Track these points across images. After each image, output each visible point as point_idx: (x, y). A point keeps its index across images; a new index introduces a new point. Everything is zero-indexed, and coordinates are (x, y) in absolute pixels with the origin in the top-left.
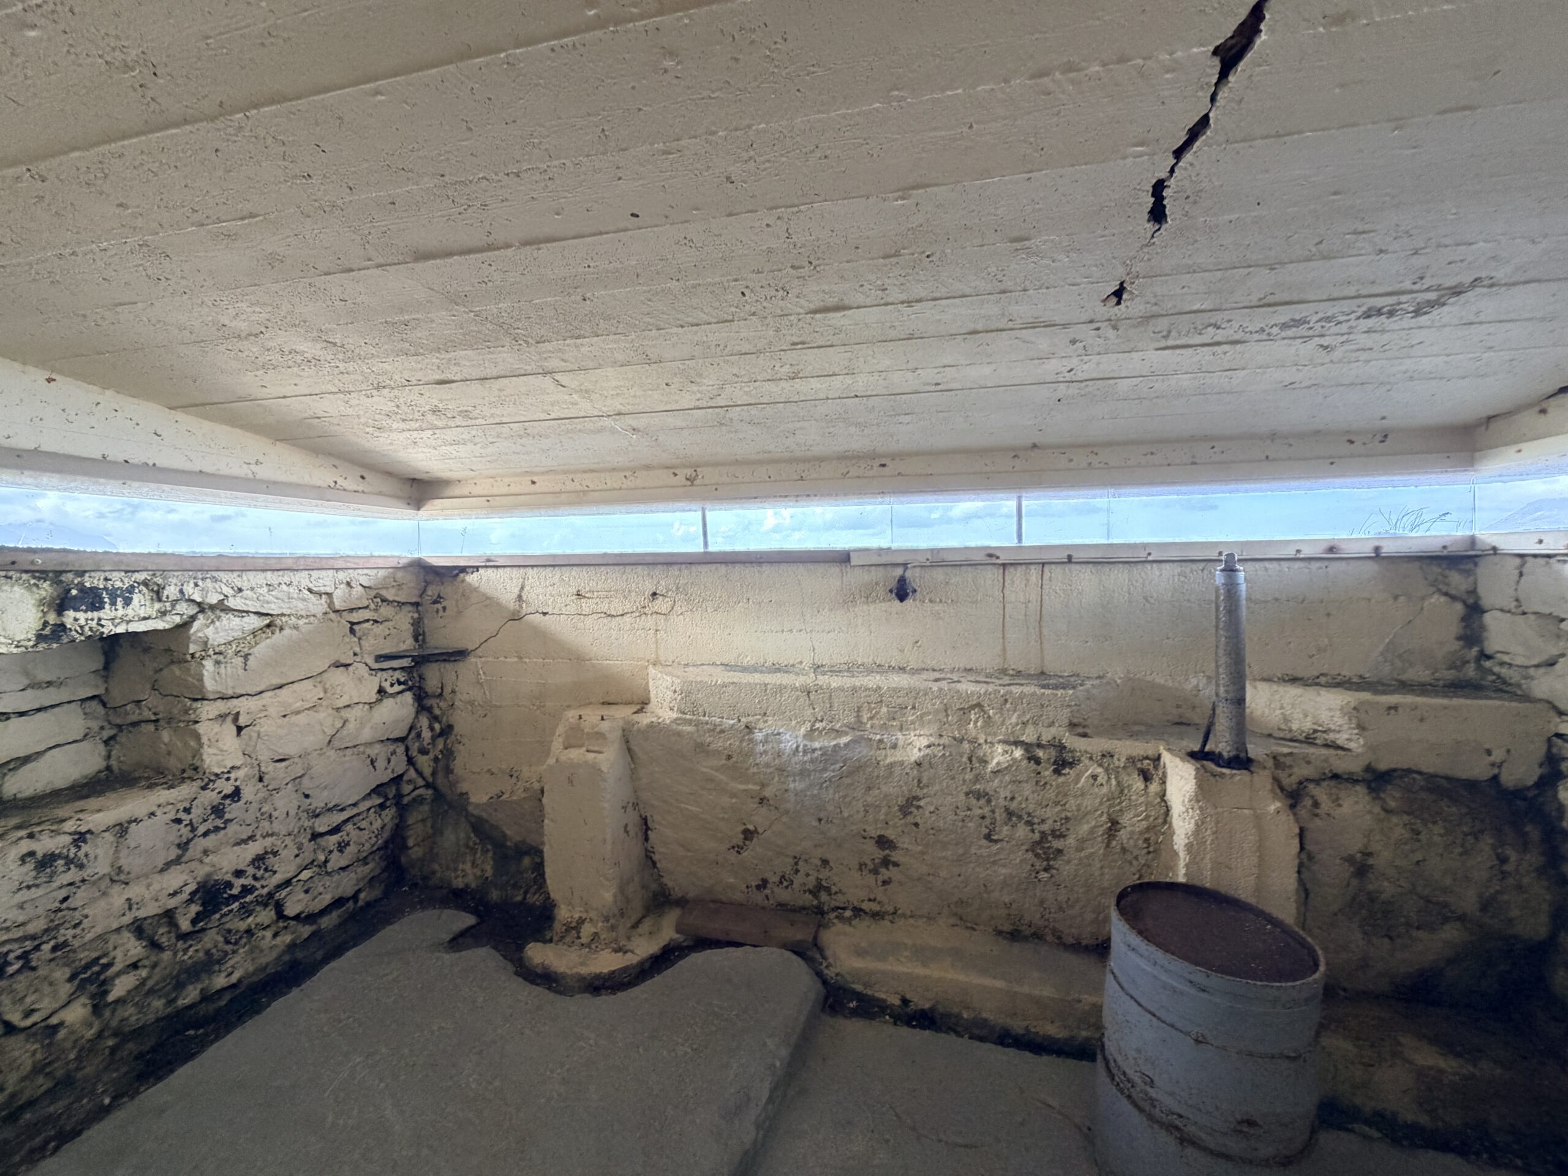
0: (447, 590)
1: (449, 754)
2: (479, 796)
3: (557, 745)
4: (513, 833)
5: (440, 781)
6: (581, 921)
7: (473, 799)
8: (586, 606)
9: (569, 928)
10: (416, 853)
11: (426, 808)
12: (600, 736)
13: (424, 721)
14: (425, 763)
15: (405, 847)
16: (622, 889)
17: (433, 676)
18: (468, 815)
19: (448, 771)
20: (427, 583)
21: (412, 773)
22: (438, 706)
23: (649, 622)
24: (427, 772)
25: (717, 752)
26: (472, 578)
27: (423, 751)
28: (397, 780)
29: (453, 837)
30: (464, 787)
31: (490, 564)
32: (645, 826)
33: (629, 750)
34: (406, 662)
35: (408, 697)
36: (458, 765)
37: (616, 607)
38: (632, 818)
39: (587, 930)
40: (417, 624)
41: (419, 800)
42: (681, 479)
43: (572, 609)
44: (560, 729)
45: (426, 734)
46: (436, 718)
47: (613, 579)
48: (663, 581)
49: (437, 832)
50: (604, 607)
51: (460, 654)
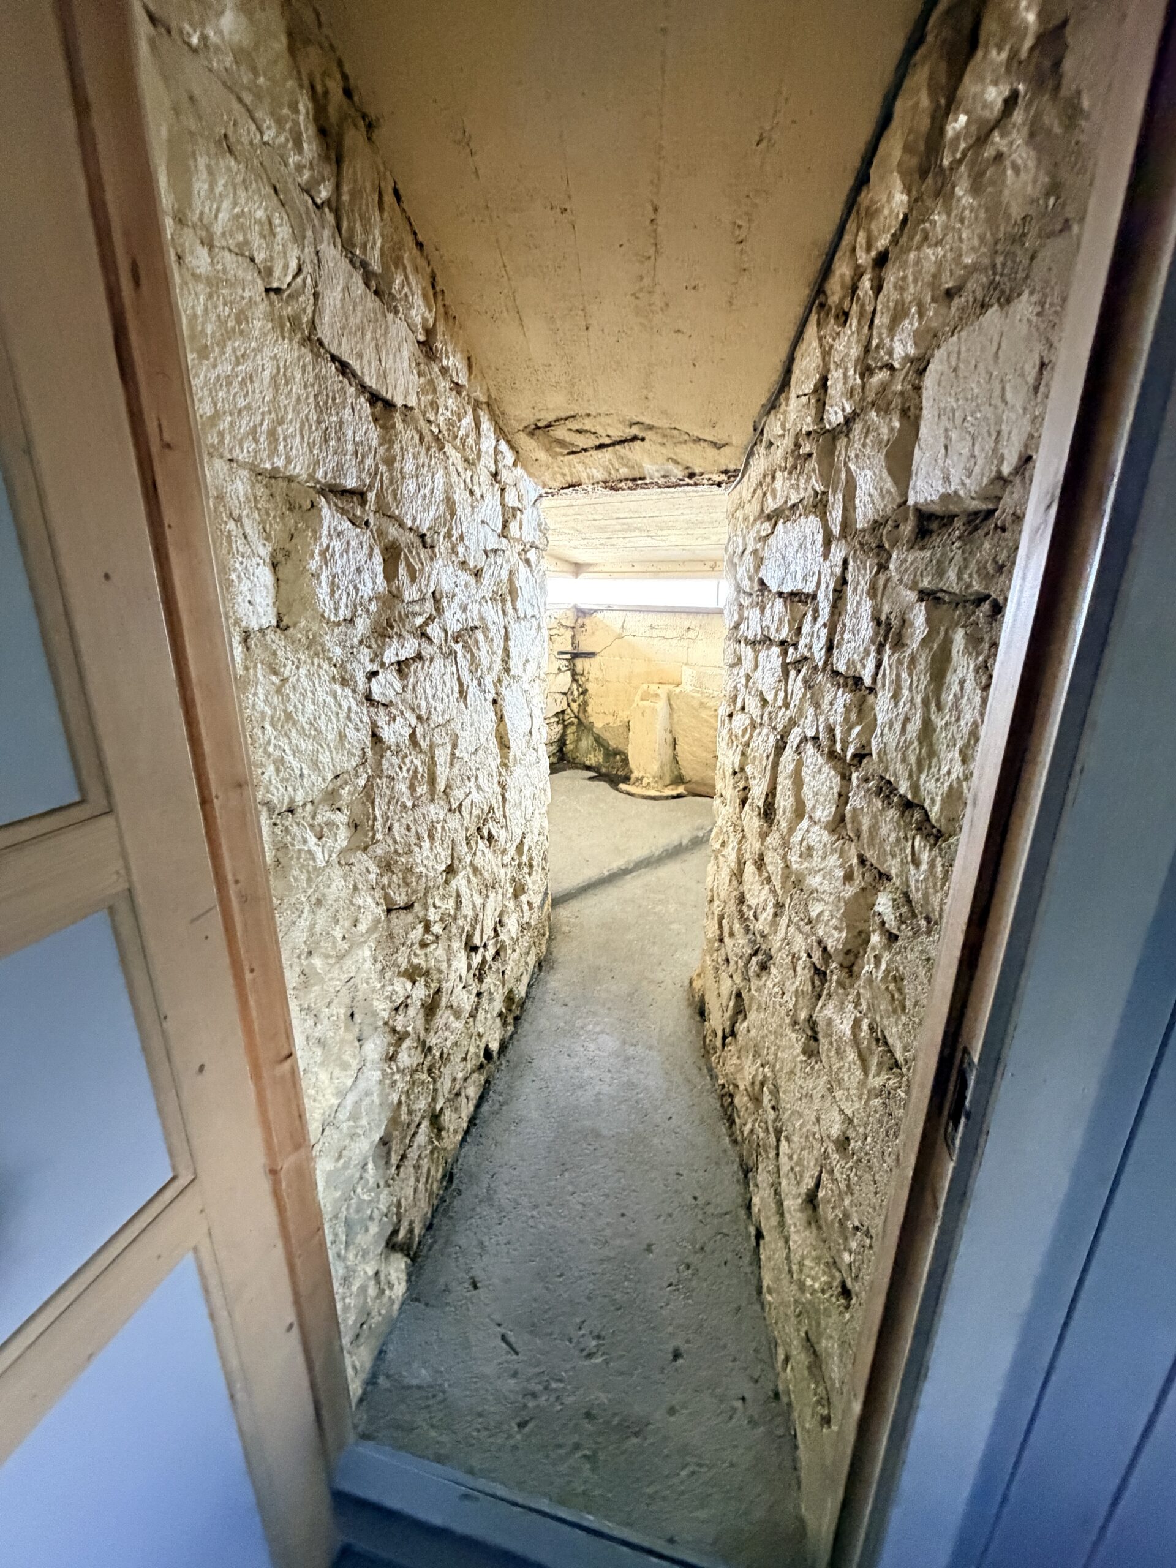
0: (587, 621)
1: (585, 703)
2: (598, 724)
3: (637, 698)
4: (613, 744)
5: (581, 716)
6: (643, 778)
7: (596, 725)
8: (655, 633)
9: (637, 779)
10: (570, 747)
11: (574, 728)
12: (657, 695)
13: (575, 686)
14: (575, 706)
15: (565, 744)
16: (661, 767)
17: (580, 663)
18: (593, 733)
19: (585, 711)
20: (578, 617)
21: (569, 711)
22: (582, 680)
23: (685, 643)
24: (576, 711)
25: (710, 708)
26: (599, 615)
27: (574, 701)
28: (563, 712)
29: (586, 743)
30: (591, 719)
31: (609, 608)
32: (675, 743)
33: (670, 704)
34: (568, 656)
35: (569, 673)
36: (589, 709)
37: (669, 634)
38: (669, 737)
39: (645, 781)
40: (573, 637)
41: (572, 724)
42: (707, 568)
43: (648, 634)
44: (640, 692)
45: (576, 693)
46: (580, 686)
47: (669, 619)
48: (693, 621)
49: (579, 740)
50: (663, 634)
51: (591, 655)
